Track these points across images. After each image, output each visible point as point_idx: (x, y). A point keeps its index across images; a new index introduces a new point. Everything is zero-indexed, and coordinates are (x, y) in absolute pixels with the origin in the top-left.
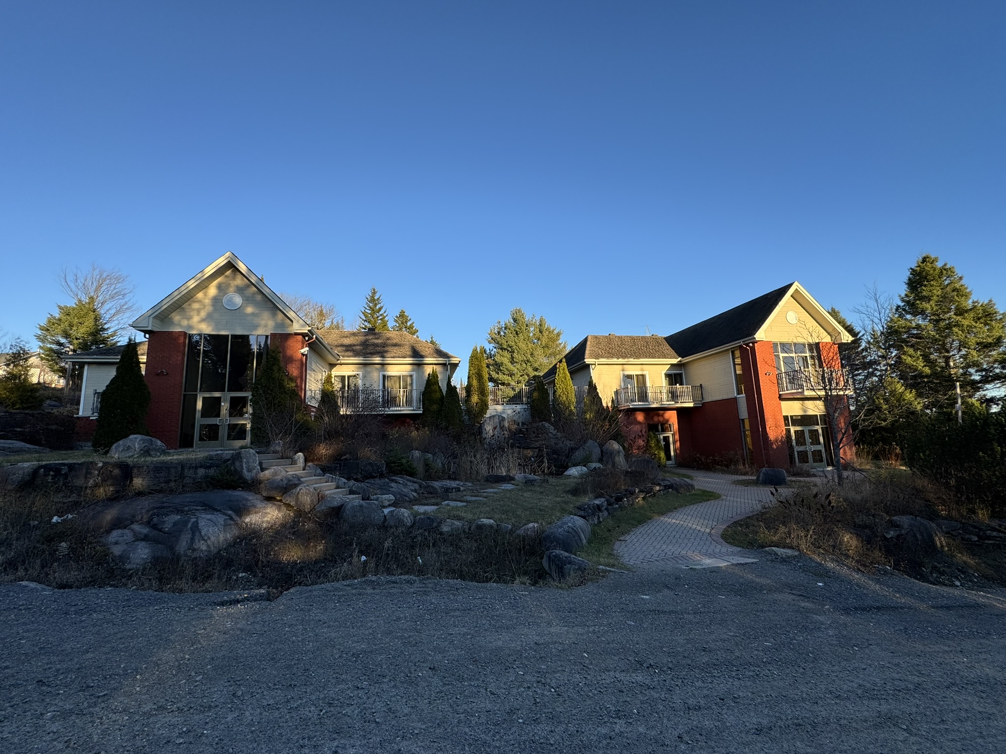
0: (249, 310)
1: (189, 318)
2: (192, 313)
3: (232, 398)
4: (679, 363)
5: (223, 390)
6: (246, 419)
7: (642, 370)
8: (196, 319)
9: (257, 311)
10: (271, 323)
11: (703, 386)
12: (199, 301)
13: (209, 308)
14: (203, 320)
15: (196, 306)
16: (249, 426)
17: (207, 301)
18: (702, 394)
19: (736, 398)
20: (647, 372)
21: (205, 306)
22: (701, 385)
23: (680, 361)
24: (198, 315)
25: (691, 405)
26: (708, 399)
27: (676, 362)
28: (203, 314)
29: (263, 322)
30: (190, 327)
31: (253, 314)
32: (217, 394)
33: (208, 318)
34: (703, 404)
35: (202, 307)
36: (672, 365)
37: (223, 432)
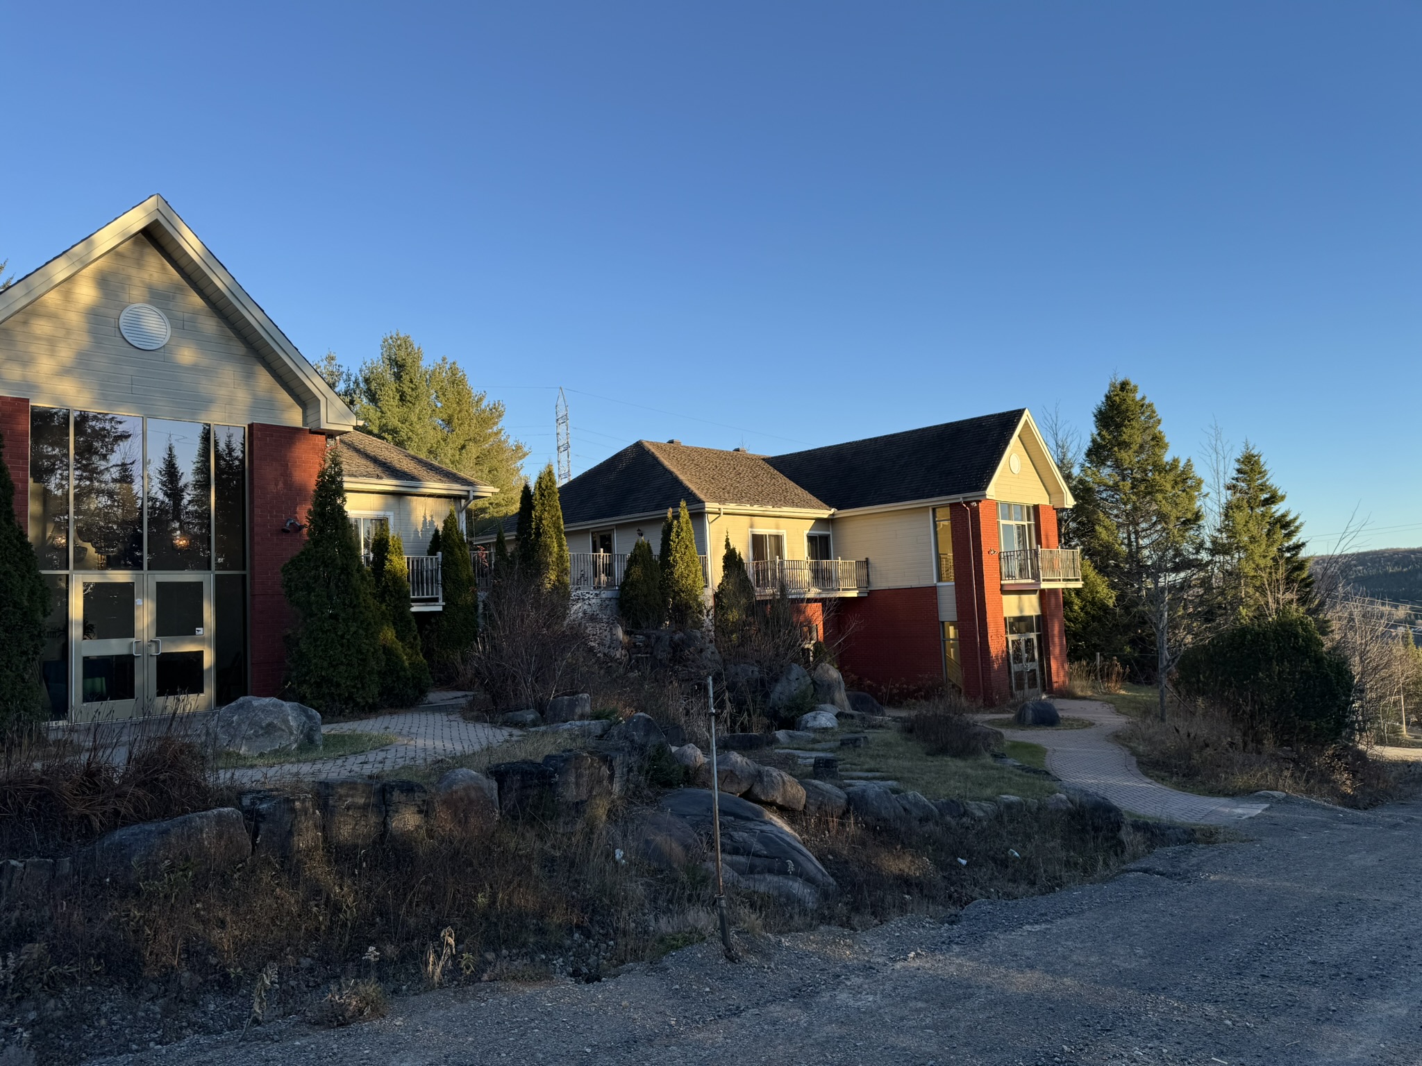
0: (187, 355)
1: (26, 361)
2: (33, 348)
3: (161, 586)
4: (831, 517)
5: (137, 565)
6: (202, 641)
7: (778, 528)
8: (45, 366)
9: (204, 361)
10: (242, 397)
11: (871, 560)
12: (52, 316)
13: (82, 339)
14: (65, 372)
15: (42, 327)
16: (208, 659)
17: (74, 318)
18: (868, 576)
19: (934, 588)
20: (785, 531)
21: (68, 331)
22: (867, 559)
23: (833, 515)
24: (52, 353)
25: (854, 594)
26: (879, 584)
27: (826, 516)
28: (66, 354)
29: (223, 392)
30: (33, 387)
31: (194, 368)
32: (120, 576)
33: (81, 367)
34: (871, 592)
35: (61, 333)
36: (818, 520)
37: (145, 677)
